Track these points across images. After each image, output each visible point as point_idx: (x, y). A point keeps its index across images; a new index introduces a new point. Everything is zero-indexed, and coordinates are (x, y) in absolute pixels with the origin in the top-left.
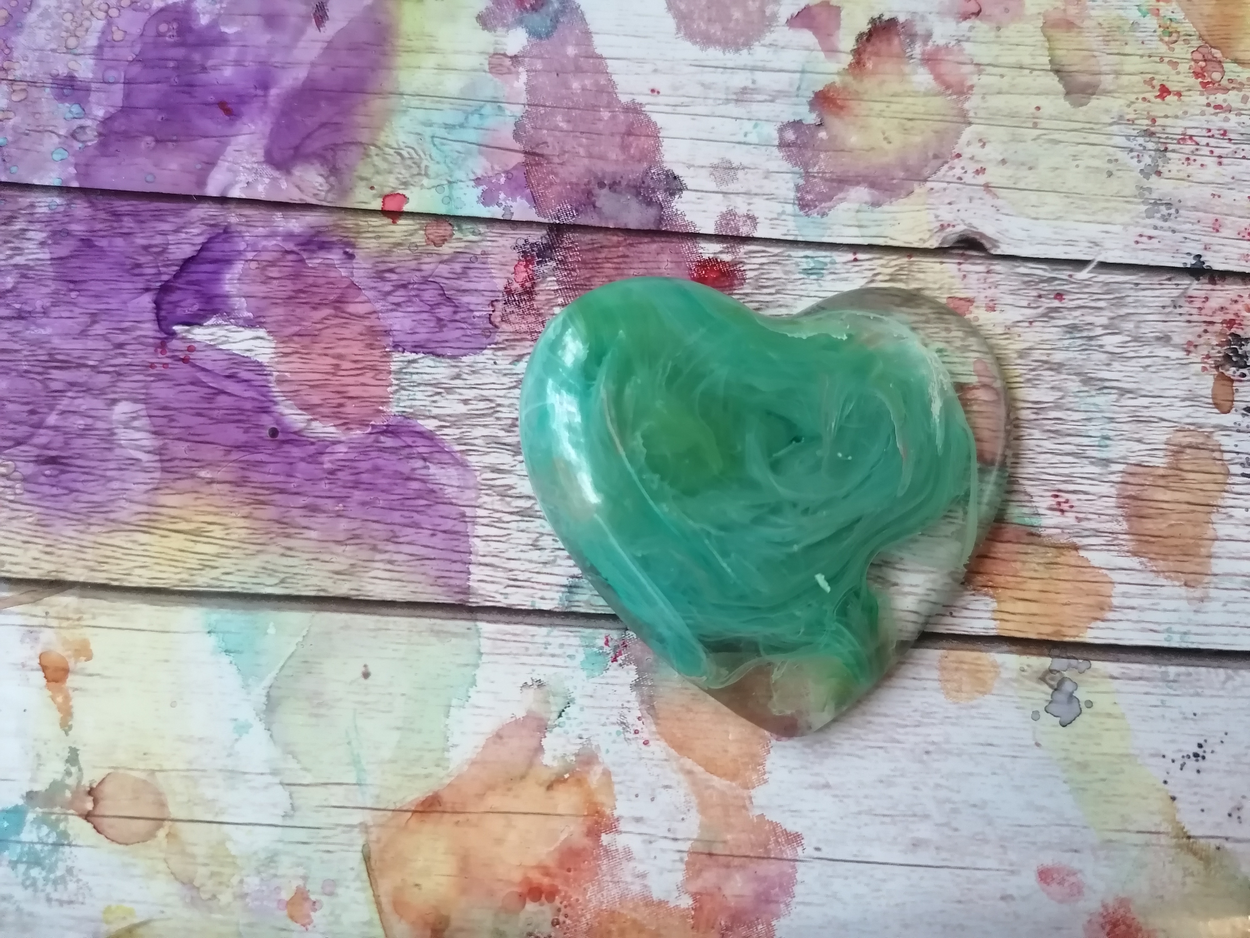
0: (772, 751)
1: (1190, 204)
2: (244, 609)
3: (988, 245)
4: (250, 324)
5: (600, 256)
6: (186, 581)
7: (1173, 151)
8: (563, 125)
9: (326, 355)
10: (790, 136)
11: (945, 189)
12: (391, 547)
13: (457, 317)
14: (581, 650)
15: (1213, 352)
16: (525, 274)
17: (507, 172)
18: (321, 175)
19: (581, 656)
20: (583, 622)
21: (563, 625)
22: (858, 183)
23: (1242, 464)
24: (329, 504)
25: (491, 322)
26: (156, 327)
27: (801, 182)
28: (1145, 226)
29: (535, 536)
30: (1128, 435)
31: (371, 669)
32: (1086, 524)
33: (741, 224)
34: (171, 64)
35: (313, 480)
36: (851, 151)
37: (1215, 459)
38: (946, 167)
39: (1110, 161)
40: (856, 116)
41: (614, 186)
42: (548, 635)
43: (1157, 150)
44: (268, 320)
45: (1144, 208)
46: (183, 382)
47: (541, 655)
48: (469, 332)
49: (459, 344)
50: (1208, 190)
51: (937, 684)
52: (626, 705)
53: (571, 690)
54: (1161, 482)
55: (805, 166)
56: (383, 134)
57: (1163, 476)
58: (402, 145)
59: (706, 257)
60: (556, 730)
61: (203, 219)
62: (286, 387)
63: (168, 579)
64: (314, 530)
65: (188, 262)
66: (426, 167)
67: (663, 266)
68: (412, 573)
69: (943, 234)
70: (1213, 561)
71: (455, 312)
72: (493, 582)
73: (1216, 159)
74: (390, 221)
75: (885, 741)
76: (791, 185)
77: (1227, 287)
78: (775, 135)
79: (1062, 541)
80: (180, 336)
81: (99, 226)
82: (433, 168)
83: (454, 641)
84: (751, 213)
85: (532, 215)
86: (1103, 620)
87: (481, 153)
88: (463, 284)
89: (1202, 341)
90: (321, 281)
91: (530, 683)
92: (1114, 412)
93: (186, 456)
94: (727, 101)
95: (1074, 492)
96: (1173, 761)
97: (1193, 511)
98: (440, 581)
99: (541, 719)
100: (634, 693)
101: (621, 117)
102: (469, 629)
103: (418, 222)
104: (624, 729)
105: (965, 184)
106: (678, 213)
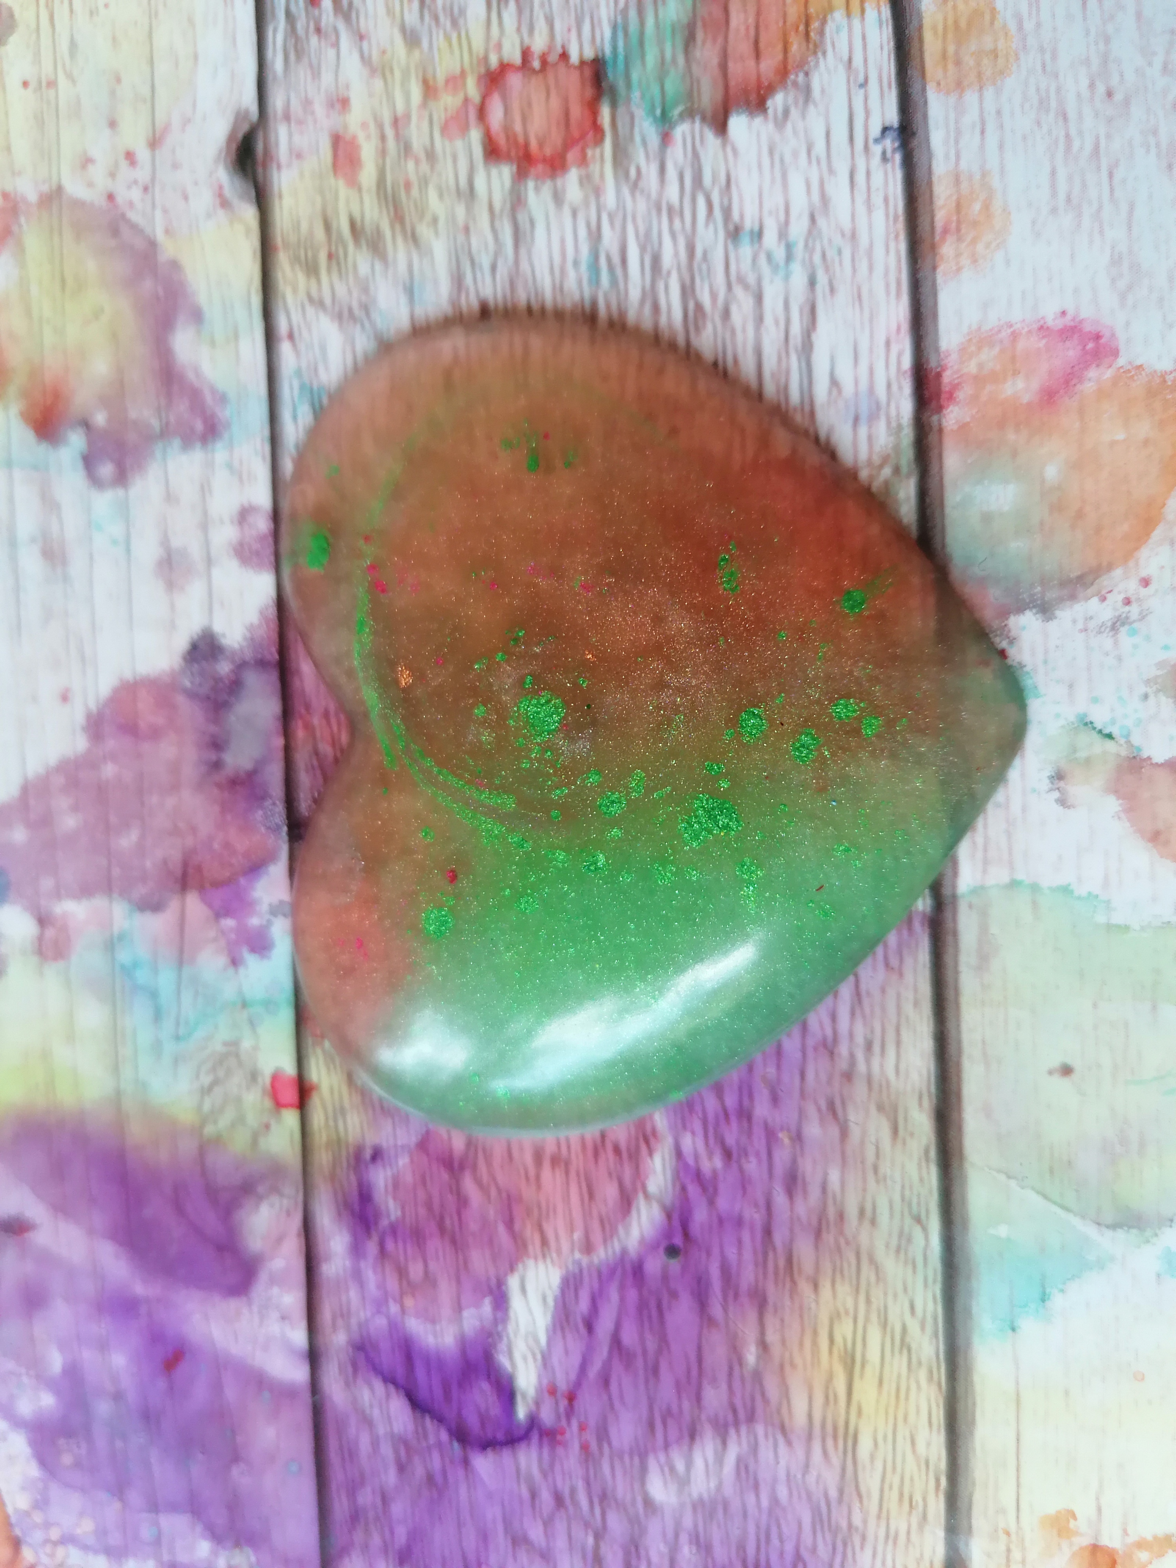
0: (1138, 363)
2: (969, 1278)
3: (245, 128)
4: (501, 1301)
6: (930, 1372)
8: (134, 834)
9: (538, 1177)
10: (106, 470)
11: (165, 211)
12: (843, 1049)
17: (217, 917)
18: (257, 1206)
22: (168, 350)
24: (782, 1156)
26: (523, 1445)
27: (177, 443)
31: (1056, 1061)
33: (253, 532)
34: (119, 1444)
35: (744, 1183)
36: (120, 369)
38: (130, 214)
40: (67, 369)
41: (217, 744)
44: (492, 1272)
46: (605, 1397)
51: (989, 93)
52: (1080, 625)
53: (1062, 722)
55: (151, 439)
56: (181, 1117)
58: (196, 1085)
60: (1136, 740)
61: (347, 1384)
62: (597, 1237)
63: (929, 1401)
64: (826, 1175)
65: (416, 1404)
66: (224, 1044)
68: (883, 1009)
69: (236, 202)
74: (314, 1094)
75: (1099, 168)
76: (185, 457)
78: (108, 494)
80: (533, 1408)
81: (376, 1540)
82: (225, 1033)
83: (994, 930)
84: (236, 517)
85: (279, 870)
87: (192, 962)
90: (421, 1195)
91: (1056, 795)
93: (724, 1386)
94: (66, 579)
98: (894, 962)
100: (1058, 613)
101: (110, 744)
102: (970, 906)
103: (310, 1050)
104: (1123, 624)
105: (153, 179)
106: (248, 635)
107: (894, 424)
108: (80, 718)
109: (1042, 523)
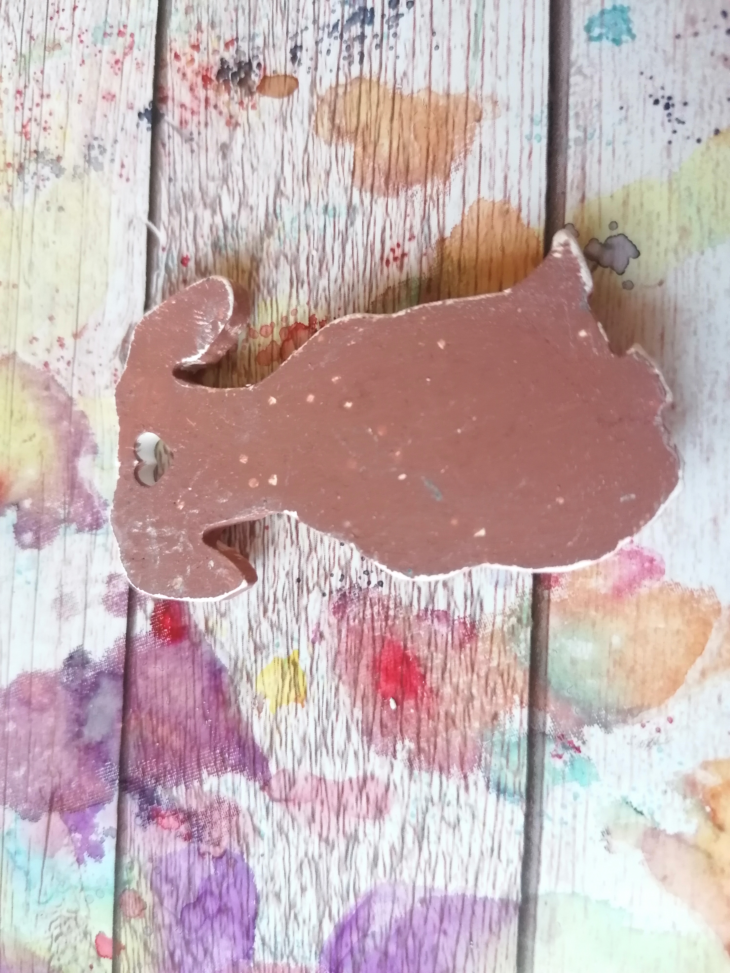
0: (677, 580)
1: (88, 126)
5: (150, 739)
7: (37, 144)
8: (23, 770)
10: (28, 537)
11: (80, 379)
13: (216, 891)
14: (568, 785)
15: (236, 98)
16: (171, 819)
17: (70, 831)
19: (575, 787)
20: (537, 781)
21: (541, 802)
22: (74, 468)
23: (350, 64)
25: (221, 857)
27: (74, 526)
28: (111, 172)
29: (444, 826)
30: (322, 186)
32: (417, 231)
33: (116, 590)
36: (43, 475)
37: (345, 93)
38: (57, 378)
39: (48, 209)
40: (9, 469)
41: (80, 721)
42: (552, 820)
43: (37, 160)
45: (93, 173)
47: (574, 829)
48: (231, 880)
49: (244, 892)
50: (75, 107)
52: (628, 739)
53: (612, 799)
54: (370, 150)
55: (58, 522)
56: (38, 953)
57: (364, 148)
58: (48, 934)
59: (150, 628)
60: (657, 818)
66: (68, 911)
67: (160, 673)
68: (486, 957)
70: (452, 92)
71: (212, 893)
72: (495, 874)
73: (45, 100)
74: (123, 952)
76: (78, 536)
77: (170, 84)
78: (28, 552)
79: (435, 255)
82: (69, 905)
83: (559, 920)
84: (106, 579)
85: (111, 808)
86: (520, 210)
87: (52, 856)
88: (183, 882)
89: (225, 110)
91: (605, 843)
92: (300, 201)
95: (383, 242)
96: (675, 132)
97: (400, 114)
98: (495, 929)
99: (645, 834)
100: (615, 730)
101: (13, 710)
102: (546, 903)
103: (122, 924)
104: (655, 744)
105: (74, 358)
106: (106, 654)
107: (520, 591)
109: (608, 671)
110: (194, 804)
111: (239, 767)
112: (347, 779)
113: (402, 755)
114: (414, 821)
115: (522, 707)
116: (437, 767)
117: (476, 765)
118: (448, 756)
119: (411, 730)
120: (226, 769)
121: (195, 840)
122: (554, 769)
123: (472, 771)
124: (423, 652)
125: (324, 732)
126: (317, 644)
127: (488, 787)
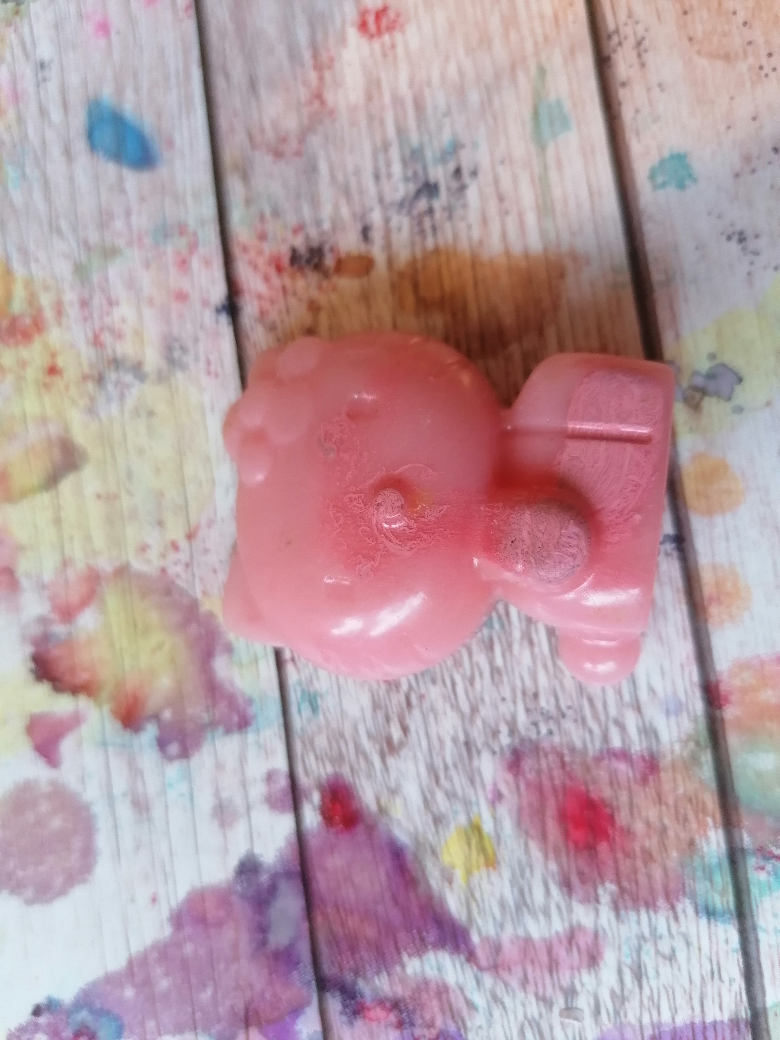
1: (165, 327)
5: (341, 933)
7: (114, 352)
8: (209, 991)
10: (174, 748)
11: (202, 579)
14: (775, 894)
15: (314, 283)
16: (378, 1009)
20: (745, 897)
21: (752, 916)
22: (211, 671)
23: (424, 238)
27: (221, 729)
28: (198, 370)
29: (660, 960)
33: (277, 786)
36: (179, 682)
38: (178, 582)
39: (138, 415)
40: (142, 682)
41: (262, 929)
42: (766, 931)
43: (117, 369)
45: (179, 374)
50: (147, 311)
51: (728, 517)
55: (203, 727)
57: (453, 315)
59: (320, 819)
67: (339, 864)
70: (530, 252)
72: (720, 997)
76: (227, 739)
77: (243, 278)
78: (177, 764)
84: (264, 778)
85: (312, 1010)
94: (150, 820)
96: (752, 263)
101: (188, 930)
105: (192, 559)
106: (278, 854)
107: (692, 714)
108: (165, 913)
110: (399, 991)
111: (440, 944)
112: (553, 932)
113: (605, 899)
114: (628, 961)
115: (716, 827)
116: (642, 903)
117: (681, 893)
118: (652, 891)
119: (610, 873)
120: (426, 947)
121: (407, 1026)
122: (759, 881)
123: (678, 900)
124: (607, 793)
125: (521, 892)
126: (497, 805)
127: (697, 912)
